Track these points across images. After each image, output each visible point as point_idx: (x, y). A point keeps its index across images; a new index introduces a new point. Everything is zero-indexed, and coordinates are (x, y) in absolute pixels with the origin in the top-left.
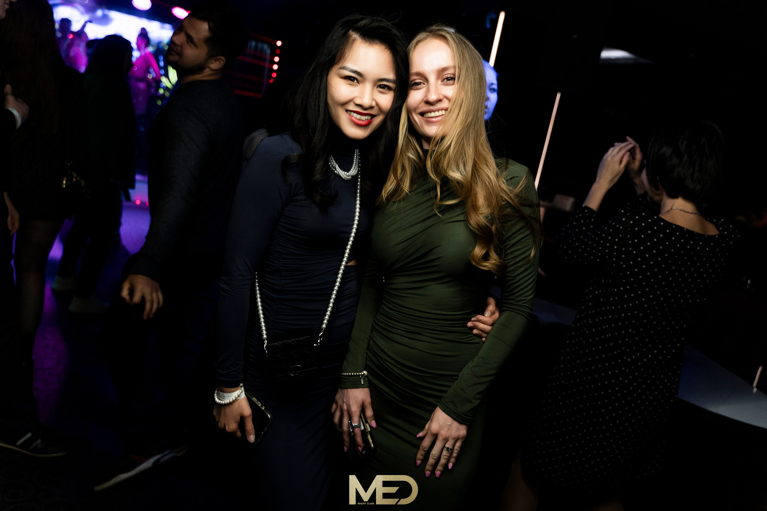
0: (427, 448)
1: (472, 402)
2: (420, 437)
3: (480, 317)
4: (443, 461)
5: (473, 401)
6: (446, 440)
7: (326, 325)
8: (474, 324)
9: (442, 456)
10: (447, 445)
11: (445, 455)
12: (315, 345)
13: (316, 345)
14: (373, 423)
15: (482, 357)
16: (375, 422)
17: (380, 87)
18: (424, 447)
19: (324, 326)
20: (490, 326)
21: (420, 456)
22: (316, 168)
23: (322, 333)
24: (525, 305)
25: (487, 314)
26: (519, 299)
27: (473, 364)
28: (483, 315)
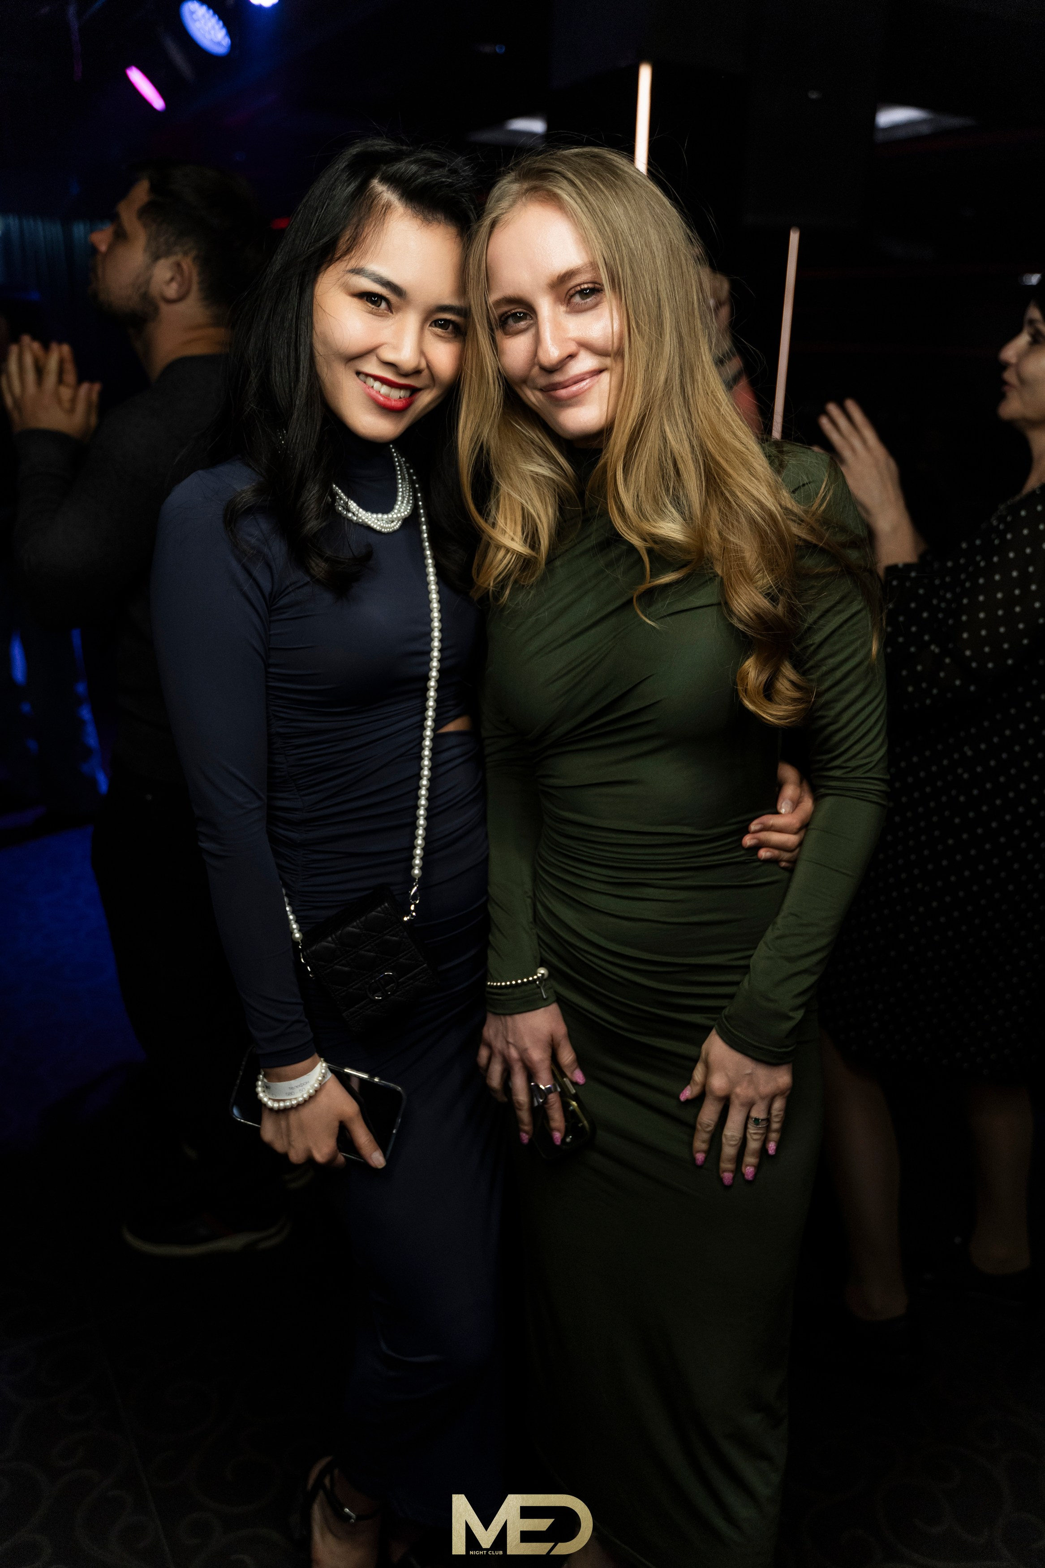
0: (713, 1126)
1: (790, 1018)
2: (688, 1102)
3: (771, 820)
4: (753, 1145)
5: (791, 1014)
6: (750, 1105)
7: (421, 869)
8: (759, 839)
9: (748, 1136)
10: (754, 1114)
11: (755, 1134)
12: (406, 919)
13: (408, 918)
14: (579, 1076)
15: (792, 914)
16: (580, 1072)
17: (437, 323)
18: (706, 1126)
19: (416, 871)
20: (796, 833)
21: (700, 1143)
22: (305, 503)
23: (416, 888)
24: (868, 775)
25: (784, 807)
26: (853, 764)
27: (777, 933)
28: (777, 813)
